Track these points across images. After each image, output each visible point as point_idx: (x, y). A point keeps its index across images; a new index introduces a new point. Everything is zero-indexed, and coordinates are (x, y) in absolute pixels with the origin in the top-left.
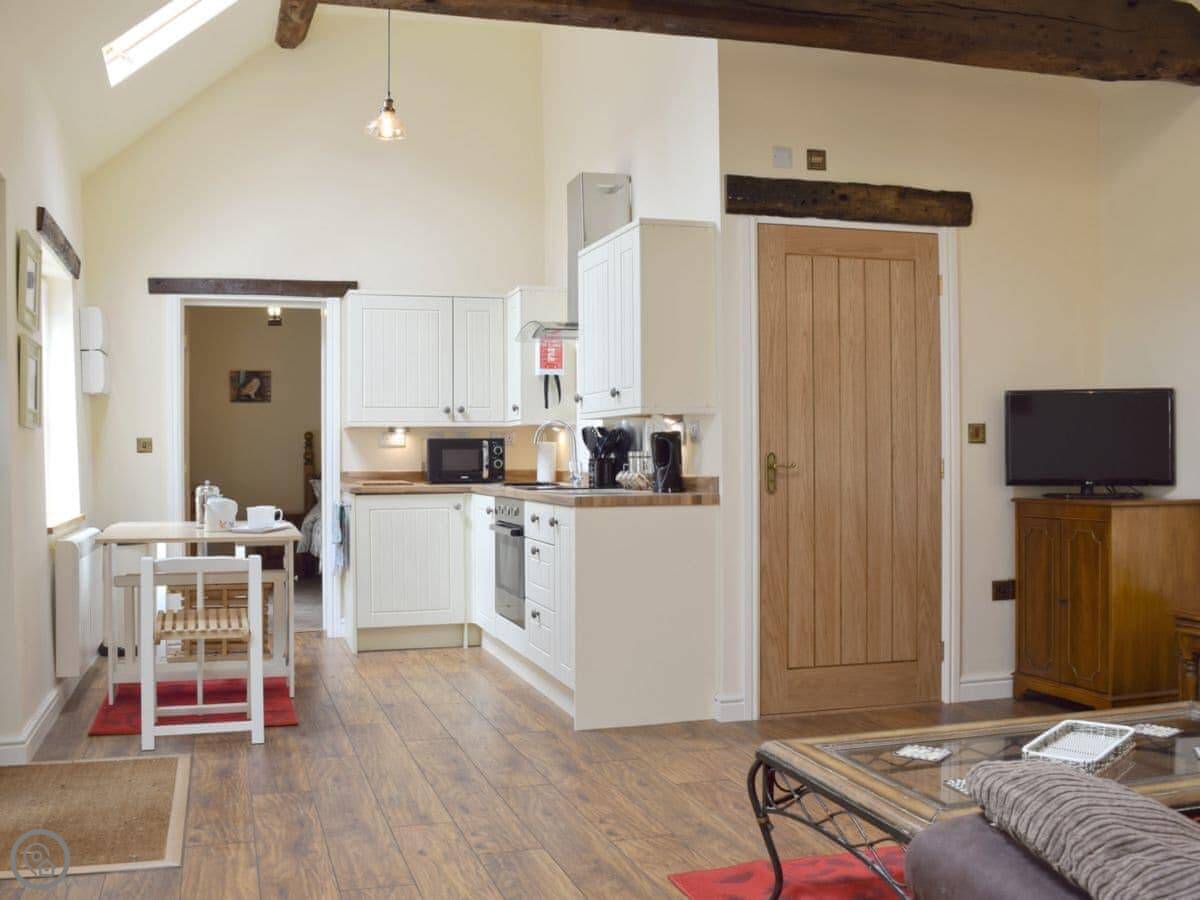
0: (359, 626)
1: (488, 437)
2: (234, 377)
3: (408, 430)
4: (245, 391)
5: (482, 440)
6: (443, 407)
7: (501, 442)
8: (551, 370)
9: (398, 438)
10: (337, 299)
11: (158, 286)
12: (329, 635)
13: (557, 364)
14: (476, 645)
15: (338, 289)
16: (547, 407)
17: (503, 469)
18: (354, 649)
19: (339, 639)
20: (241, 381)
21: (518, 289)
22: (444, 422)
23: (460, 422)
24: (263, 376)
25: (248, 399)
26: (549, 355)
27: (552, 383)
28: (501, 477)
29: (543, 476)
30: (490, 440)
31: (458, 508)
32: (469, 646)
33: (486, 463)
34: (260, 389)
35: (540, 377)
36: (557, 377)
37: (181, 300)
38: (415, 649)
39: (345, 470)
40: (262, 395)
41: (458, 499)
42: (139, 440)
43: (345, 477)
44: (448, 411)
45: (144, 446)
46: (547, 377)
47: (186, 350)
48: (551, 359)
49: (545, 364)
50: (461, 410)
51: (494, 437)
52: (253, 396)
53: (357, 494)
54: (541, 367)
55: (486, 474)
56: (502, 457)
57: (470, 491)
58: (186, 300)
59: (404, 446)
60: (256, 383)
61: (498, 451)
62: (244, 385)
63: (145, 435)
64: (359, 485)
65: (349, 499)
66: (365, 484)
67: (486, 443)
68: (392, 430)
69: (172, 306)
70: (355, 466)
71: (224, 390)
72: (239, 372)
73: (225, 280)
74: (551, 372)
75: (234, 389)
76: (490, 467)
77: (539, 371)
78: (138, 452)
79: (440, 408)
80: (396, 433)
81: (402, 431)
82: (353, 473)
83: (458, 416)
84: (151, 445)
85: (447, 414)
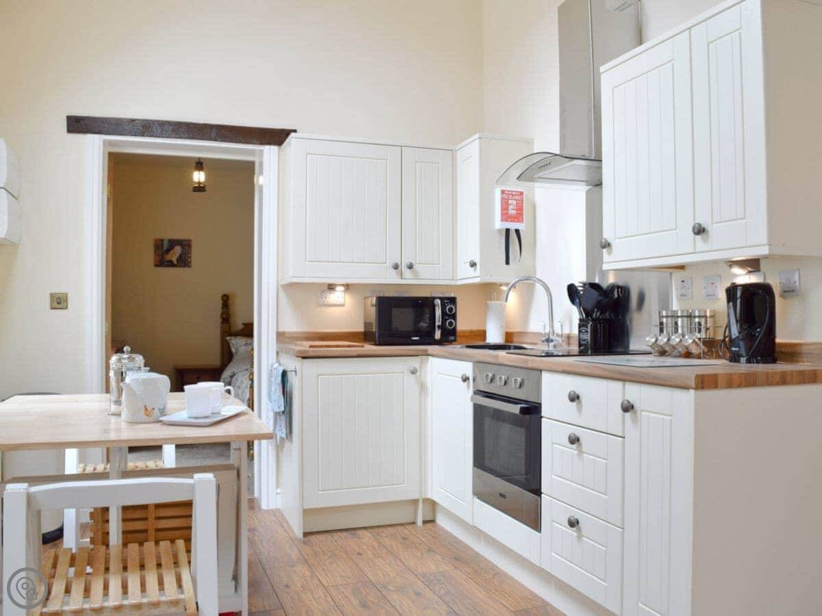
0: (306, 507)
1: (440, 295)
2: (159, 244)
3: (348, 287)
4: (168, 257)
5: (434, 298)
6: (390, 263)
7: (453, 300)
8: (513, 223)
9: (338, 296)
10: (274, 148)
11: (77, 125)
12: (264, 506)
13: (518, 217)
14: (430, 522)
15: (277, 137)
16: (507, 262)
17: (455, 329)
18: (299, 533)
19: (275, 513)
20: (165, 248)
21: (477, 136)
22: (392, 278)
23: (408, 279)
24: (186, 245)
25: (171, 264)
26: (510, 207)
27: (513, 236)
28: (452, 338)
29: (494, 337)
30: (442, 299)
31: (413, 372)
32: (425, 522)
33: (438, 323)
34: (180, 256)
35: (500, 231)
36: (517, 231)
37: (104, 140)
38: (365, 528)
39: (281, 330)
40: (184, 261)
41: (414, 362)
42: (52, 295)
43: (281, 337)
44: (396, 267)
45: (59, 302)
46: (508, 231)
47: (108, 199)
48: (512, 212)
49: (506, 217)
50: (410, 267)
51: (447, 295)
52: (175, 262)
53: (304, 358)
54: (502, 220)
55: (438, 335)
56: (454, 317)
57: (427, 354)
58: (110, 143)
59: (343, 305)
60: (178, 250)
61: (451, 310)
62: (168, 251)
63: (59, 289)
64: (305, 346)
65: (291, 363)
66: (311, 347)
67: (438, 302)
68: (331, 287)
69: (93, 147)
70: (292, 326)
71: (149, 256)
72: (162, 240)
73: (154, 122)
74: (513, 226)
75: (158, 255)
76: (442, 327)
77: (499, 224)
78: (52, 308)
79: (387, 264)
80: (335, 291)
81: (342, 288)
82: (290, 333)
83: (407, 273)
84: (66, 301)
85: (394, 270)
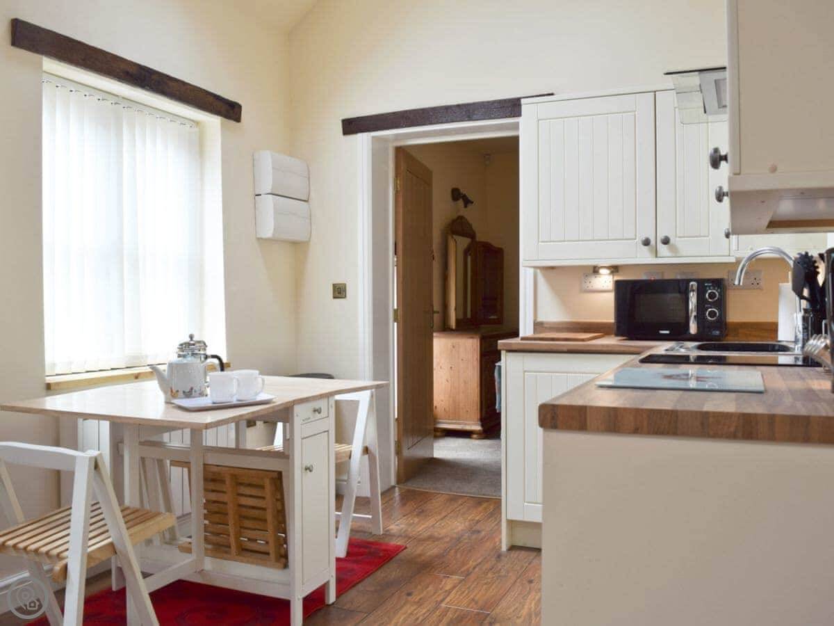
0: (509, 517)
1: (697, 277)
5: (690, 280)
6: (641, 238)
7: (719, 284)
9: (601, 280)
11: (352, 126)
22: (644, 257)
23: (666, 256)
28: (717, 333)
33: (693, 313)
39: (540, 319)
42: (334, 286)
44: (646, 243)
45: (340, 291)
50: (666, 241)
53: (508, 351)
55: (693, 327)
56: (718, 304)
59: (611, 290)
61: (714, 296)
63: (339, 280)
67: (694, 285)
68: (595, 270)
70: (553, 314)
76: (700, 318)
78: (334, 298)
79: (637, 240)
80: (600, 274)
81: (607, 271)
82: (547, 323)
83: (663, 249)
84: (345, 291)
85: (646, 247)
